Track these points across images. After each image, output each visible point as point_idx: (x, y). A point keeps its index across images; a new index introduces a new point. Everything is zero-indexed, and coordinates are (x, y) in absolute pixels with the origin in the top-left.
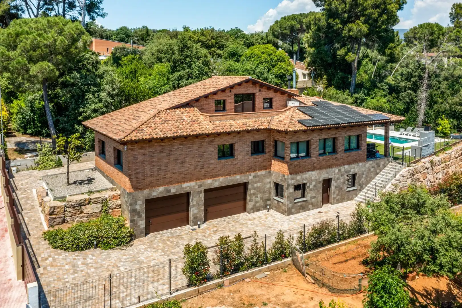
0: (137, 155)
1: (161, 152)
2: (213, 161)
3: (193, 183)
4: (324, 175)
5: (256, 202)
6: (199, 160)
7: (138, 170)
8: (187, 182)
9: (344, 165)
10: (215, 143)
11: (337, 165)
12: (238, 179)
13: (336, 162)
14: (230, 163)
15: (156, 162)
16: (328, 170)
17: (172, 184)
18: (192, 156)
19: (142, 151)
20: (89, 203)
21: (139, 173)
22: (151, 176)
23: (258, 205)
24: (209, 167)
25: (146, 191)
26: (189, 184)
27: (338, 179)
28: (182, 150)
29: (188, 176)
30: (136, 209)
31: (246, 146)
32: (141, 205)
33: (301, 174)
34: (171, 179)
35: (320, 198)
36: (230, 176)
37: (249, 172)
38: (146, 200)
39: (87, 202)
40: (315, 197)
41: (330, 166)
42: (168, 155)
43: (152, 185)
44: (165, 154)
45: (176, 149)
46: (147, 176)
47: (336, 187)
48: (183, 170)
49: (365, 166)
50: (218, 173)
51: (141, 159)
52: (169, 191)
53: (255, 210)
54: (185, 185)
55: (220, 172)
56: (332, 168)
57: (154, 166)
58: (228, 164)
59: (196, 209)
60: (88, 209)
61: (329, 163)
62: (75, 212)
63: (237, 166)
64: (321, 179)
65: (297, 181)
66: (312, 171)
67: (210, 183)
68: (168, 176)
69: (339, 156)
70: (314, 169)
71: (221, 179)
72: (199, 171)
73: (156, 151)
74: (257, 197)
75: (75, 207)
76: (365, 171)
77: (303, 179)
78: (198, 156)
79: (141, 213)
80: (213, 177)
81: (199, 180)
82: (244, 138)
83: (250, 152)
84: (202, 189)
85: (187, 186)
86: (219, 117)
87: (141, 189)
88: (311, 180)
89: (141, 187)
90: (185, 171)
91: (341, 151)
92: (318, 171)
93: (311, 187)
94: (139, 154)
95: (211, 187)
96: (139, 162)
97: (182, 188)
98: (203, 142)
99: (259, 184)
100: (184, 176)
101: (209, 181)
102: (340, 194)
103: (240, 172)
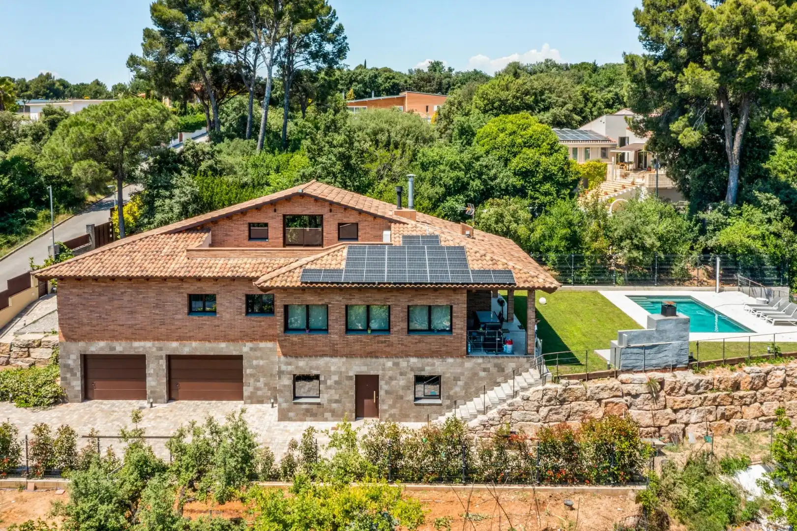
0: (69, 294)
1: (100, 295)
2: (179, 317)
3: (148, 344)
4: (359, 367)
5: (257, 389)
6: (157, 312)
7: (71, 315)
8: (140, 340)
9: (407, 356)
10: (182, 291)
11: (388, 356)
12: (222, 348)
13: (388, 349)
14: (208, 323)
15: (93, 306)
16: (369, 359)
17: (117, 340)
18: (146, 305)
19: (74, 291)
20: (39, 345)
21: (72, 318)
22: (88, 324)
23: (259, 393)
24: (173, 324)
25: (81, 344)
26: (142, 343)
27: (391, 378)
28: (131, 296)
29: (141, 332)
30: (69, 365)
31: (236, 301)
32: (75, 361)
33: (307, 359)
34: (116, 333)
35: (350, 405)
36: (209, 341)
37: (242, 340)
38: (81, 355)
39: (36, 344)
40: (337, 401)
41: (373, 354)
42: (111, 300)
43: (89, 337)
44: (106, 298)
45: (122, 293)
46: (83, 324)
47: (387, 392)
48: (133, 322)
49: (462, 365)
50: (188, 335)
51: (74, 300)
52: (114, 349)
53: (254, 400)
54: (136, 344)
55: (192, 334)
56: (377, 357)
57: (91, 311)
58: (205, 324)
59: (153, 381)
60: (36, 353)
61: (368, 349)
62: (21, 353)
63: (221, 328)
64: (352, 374)
65: (297, 367)
66: (331, 356)
67: (174, 347)
68: (112, 327)
69: (393, 338)
70: (335, 354)
71: (194, 344)
72: (158, 328)
73: (93, 292)
74: (259, 381)
75: (21, 348)
76: (462, 374)
77: (311, 368)
78: (157, 306)
79: (75, 371)
80: (180, 339)
81: (158, 340)
82: (232, 288)
83: (244, 310)
84: (164, 353)
85: (139, 346)
86: (203, 253)
87: (75, 340)
88: (330, 371)
89: (75, 337)
90: (136, 325)
91: (398, 331)
92: (344, 359)
93: (329, 382)
94: (71, 293)
95: (177, 353)
96: (71, 305)
97: (131, 347)
98: (162, 287)
99: (261, 362)
100: (134, 332)
101: (175, 344)
102: (398, 405)
103: (226, 339)
